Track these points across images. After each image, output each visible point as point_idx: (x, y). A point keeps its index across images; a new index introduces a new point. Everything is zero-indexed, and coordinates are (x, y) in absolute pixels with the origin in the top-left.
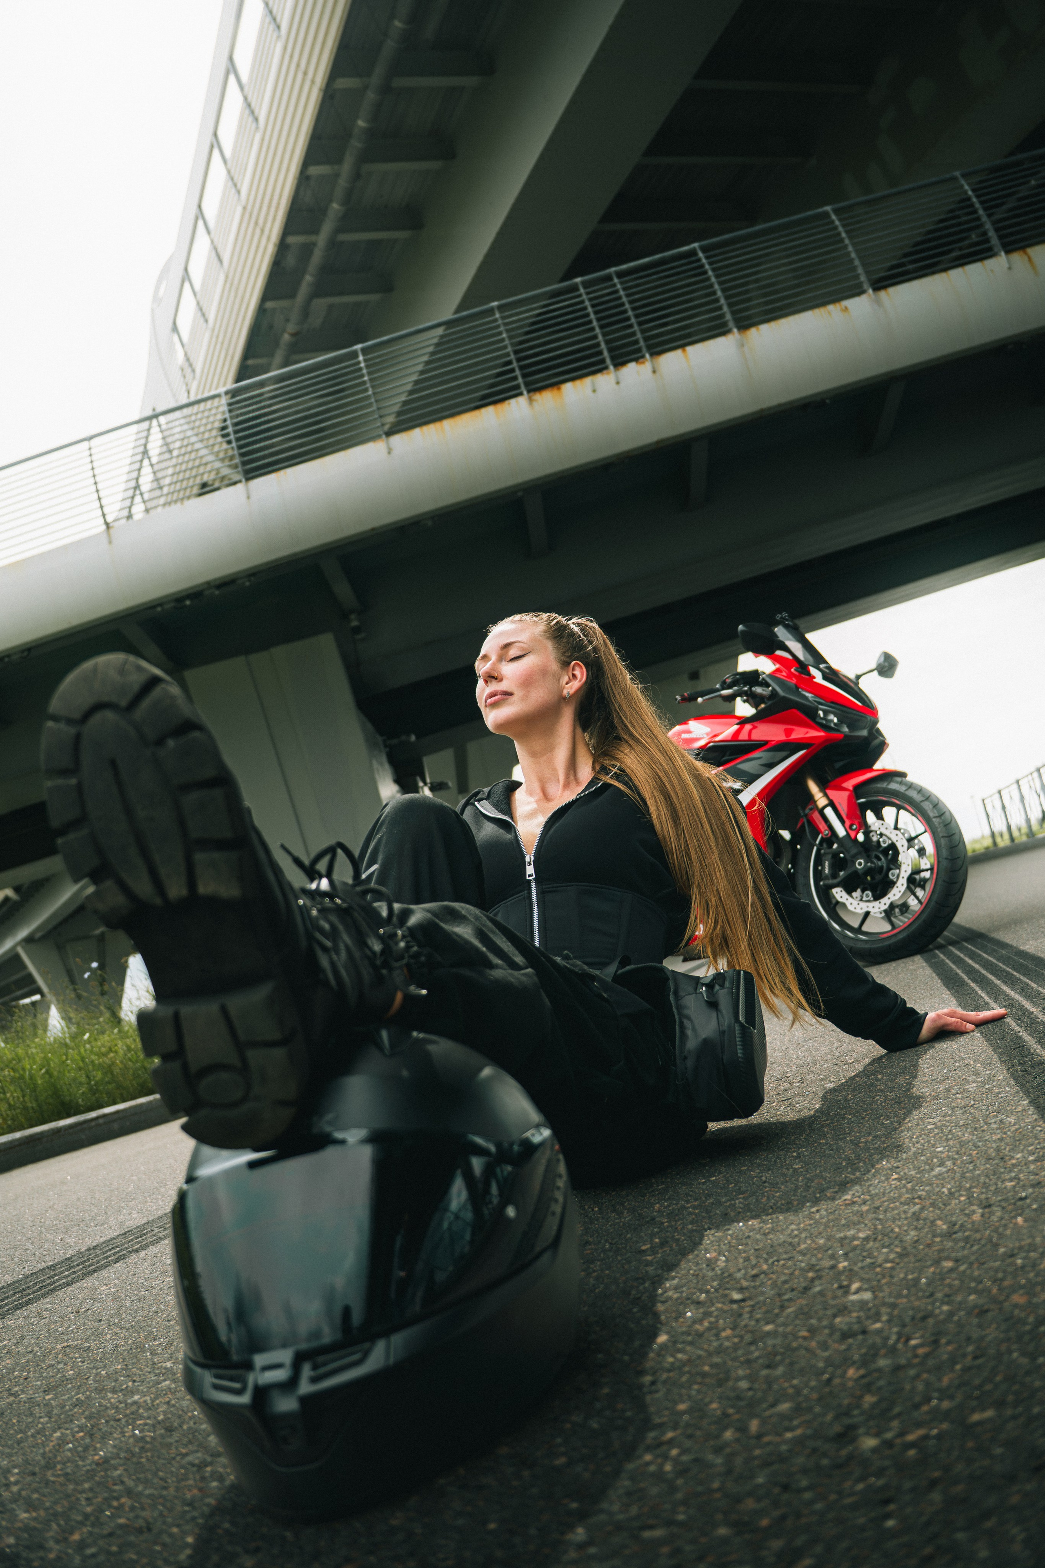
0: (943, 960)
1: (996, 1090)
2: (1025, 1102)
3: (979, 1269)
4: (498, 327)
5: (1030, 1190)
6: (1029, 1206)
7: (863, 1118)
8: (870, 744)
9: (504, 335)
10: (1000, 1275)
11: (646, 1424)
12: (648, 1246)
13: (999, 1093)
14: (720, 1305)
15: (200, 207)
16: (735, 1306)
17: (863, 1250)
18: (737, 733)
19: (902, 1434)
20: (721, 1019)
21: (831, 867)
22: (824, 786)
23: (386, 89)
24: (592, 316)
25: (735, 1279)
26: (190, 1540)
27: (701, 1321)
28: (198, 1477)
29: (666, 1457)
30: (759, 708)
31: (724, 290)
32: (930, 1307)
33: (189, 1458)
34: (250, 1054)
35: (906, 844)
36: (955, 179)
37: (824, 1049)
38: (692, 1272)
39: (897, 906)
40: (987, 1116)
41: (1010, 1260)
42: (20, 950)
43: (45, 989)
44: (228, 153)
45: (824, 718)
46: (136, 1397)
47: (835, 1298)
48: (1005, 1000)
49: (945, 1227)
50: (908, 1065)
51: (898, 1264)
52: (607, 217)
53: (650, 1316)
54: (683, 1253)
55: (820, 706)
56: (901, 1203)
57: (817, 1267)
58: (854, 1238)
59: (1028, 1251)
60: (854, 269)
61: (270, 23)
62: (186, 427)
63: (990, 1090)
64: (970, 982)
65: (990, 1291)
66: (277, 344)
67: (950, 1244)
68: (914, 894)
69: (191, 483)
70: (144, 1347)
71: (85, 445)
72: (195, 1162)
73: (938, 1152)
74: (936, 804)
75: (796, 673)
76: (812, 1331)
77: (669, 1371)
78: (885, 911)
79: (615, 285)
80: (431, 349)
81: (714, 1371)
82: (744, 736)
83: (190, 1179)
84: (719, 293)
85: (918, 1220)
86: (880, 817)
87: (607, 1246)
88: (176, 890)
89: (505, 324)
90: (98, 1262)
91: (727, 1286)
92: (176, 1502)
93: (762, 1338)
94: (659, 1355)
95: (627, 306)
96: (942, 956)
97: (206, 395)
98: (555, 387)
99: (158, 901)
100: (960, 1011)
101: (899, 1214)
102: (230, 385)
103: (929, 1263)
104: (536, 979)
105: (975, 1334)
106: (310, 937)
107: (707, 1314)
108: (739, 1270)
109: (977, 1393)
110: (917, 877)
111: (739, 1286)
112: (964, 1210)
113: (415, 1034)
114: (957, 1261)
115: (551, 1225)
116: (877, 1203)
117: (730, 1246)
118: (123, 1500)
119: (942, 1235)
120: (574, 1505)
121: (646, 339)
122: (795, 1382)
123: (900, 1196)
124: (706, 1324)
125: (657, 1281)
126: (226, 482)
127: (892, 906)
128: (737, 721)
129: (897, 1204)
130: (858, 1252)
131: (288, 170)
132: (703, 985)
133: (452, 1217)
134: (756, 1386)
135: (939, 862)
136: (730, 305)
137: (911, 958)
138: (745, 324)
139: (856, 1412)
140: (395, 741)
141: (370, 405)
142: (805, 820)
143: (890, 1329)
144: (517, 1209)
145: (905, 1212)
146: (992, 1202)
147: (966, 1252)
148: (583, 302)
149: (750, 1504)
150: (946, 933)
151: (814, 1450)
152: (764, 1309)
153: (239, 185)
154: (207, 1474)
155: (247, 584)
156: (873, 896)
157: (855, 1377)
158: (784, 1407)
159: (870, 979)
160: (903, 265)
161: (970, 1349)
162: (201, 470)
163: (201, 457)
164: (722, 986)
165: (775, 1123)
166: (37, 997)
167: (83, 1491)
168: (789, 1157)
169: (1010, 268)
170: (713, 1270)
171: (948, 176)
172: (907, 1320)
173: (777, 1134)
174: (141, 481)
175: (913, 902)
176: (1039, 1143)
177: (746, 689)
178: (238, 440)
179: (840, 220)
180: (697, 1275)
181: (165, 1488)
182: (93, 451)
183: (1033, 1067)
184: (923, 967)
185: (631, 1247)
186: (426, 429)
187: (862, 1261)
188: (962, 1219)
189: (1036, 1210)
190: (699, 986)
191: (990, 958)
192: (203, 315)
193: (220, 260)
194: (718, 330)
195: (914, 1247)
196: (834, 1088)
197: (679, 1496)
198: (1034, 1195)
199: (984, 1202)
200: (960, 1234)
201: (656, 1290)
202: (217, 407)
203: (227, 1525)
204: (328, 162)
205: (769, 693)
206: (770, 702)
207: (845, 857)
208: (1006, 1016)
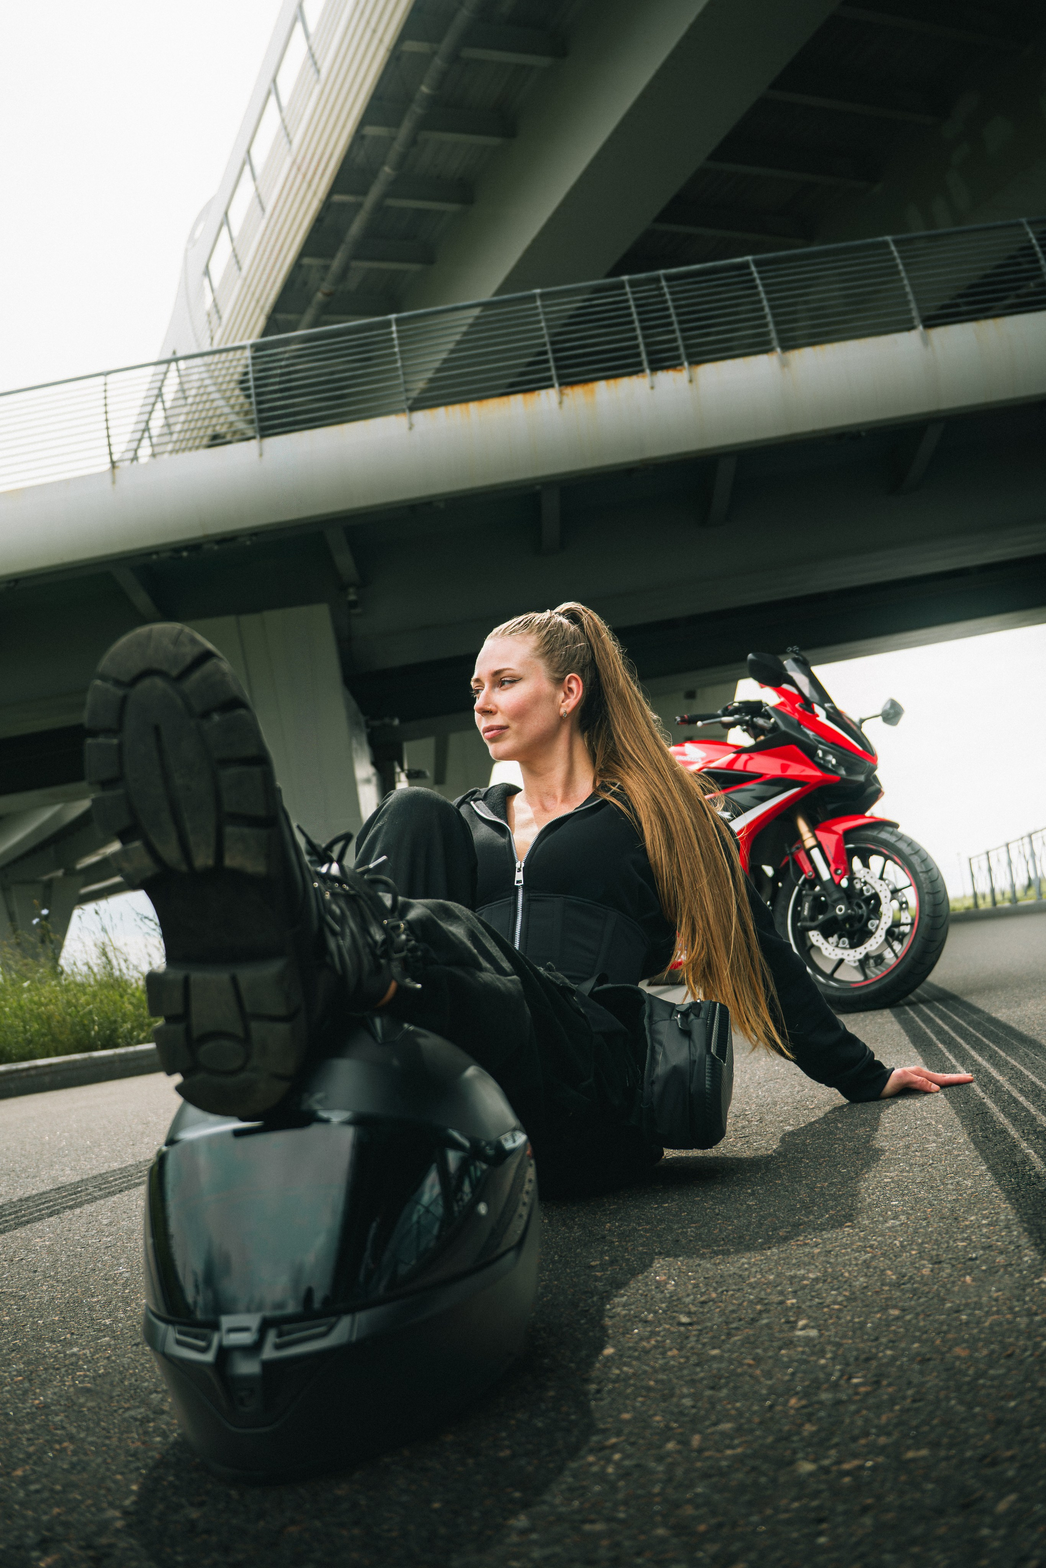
0: (912, 1018)
1: (956, 1153)
2: (983, 1168)
3: (924, 1320)
4: (537, 315)
5: (981, 1252)
6: (978, 1267)
7: (820, 1164)
8: (865, 790)
9: (543, 324)
10: (945, 1328)
11: (590, 1428)
12: (598, 1263)
13: (959, 1155)
14: (667, 1326)
15: (248, 152)
16: (682, 1329)
17: (812, 1290)
18: (733, 762)
19: (839, 1462)
20: (693, 1049)
21: (811, 909)
22: (814, 826)
23: (454, 58)
24: (635, 317)
25: (684, 1303)
26: (134, 1487)
27: (648, 1339)
28: (141, 1431)
29: (609, 1460)
30: (758, 740)
31: (772, 308)
32: (874, 1350)
33: (132, 1413)
34: (254, 1025)
35: (889, 895)
36: (1020, 225)
37: (785, 1091)
38: (640, 1292)
39: (872, 957)
40: (945, 1177)
41: (956, 1315)
44: (285, 101)
45: (823, 759)
46: (75, 1350)
47: (781, 1331)
48: (972, 1065)
49: (894, 1277)
50: (869, 1117)
51: (846, 1307)
52: (662, 217)
53: (597, 1329)
54: (633, 1273)
55: (821, 746)
56: (853, 1250)
57: (766, 1301)
58: (804, 1278)
59: (974, 1309)
60: (907, 303)
62: (205, 375)
63: (949, 1152)
64: (938, 1042)
65: (933, 1342)
66: (309, 300)
67: (898, 1294)
68: (891, 947)
69: (201, 433)
70: (82, 1301)
71: (101, 379)
72: (177, 1124)
73: (893, 1206)
74: (925, 860)
75: (800, 709)
76: (758, 1360)
77: (614, 1382)
78: (860, 961)
79: (662, 288)
80: (464, 329)
81: (660, 1387)
82: (739, 765)
83: (171, 1141)
84: (767, 310)
85: (868, 1268)
86: (866, 865)
87: (556, 1258)
88: (203, 859)
89: (545, 313)
90: (31, 1214)
91: (676, 1309)
92: (119, 1451)
93: (708, 1361)
94: (605, 1366)
95: (672, 311)
96: (911, 1013)
97: (229, 345)
98: (589, 384)
99: (184, 868)
100: (925, 1070)
101: (850, 1260)
102: (254, 339)
103: (876, 1309)
104: (520, 987)
105: (916, 1379)
106: (322, 919)
107: (653, 1334)
108: (688, 1295)
109: (913, 1433)
110: (896, 930)
111: (687, 1310)
112: (915, 1263)
113: (406, 1025)
114: (903, 1310)
115: (517, 1227)
116: (829, 1247)
117: (680, 1272)
118: (65, 1444)
119: (891, 1285)
120: (517, 1495)
121: (687, 347)
122: (738, 1405)
123: (852, 1244)
124: (653, 1342)
125: (606, 1297)
126: (237, 437)
127: (867, 957)
128: (735, 750)
129: (849, 1250)
130: (807, 1291)
131: (344, 126)
132: (678, 1012)
133: (422, 1210)
134: (700, 1404)
135: (920, 918)
136: (776, 324)
137: (880, 1011)
138: (789, 344)
139: (795, 1438)
140: (376, 723)
141: (397, 377)
142: (790, 858)
143: (834, 1366)
144: (488, 1205)
145: (856, 1258)
146: (943, 1259)
147: (913, 1303)
148: (627, 301)
149: (689, 1510)
150: (918, 991)
151: (754, 1469)
152: (710, 1334)
153: (291, 136)
154: (151, 1430)
155: (248, 543)
156: (850, 943)
157: (797, 1406)
158: (727, 1426)
159: (842, 1027)
160: (957, 305)
161: (910, 1392)
162: (214, 421)
163: (216, 408)
164: (697, 1016)
165: (731, 1159)
167: (25, 1432)
168: (744, 1193)
170: (662, 1292)
171: (1013, 221)
172: (852, 1360)
173: (733, 1170)
174: (152, 424)
175: (888, 955)
176: (993, 1209)
177: (747, 718)
178: (258, 395)
179: (899, 251)
180: (646, 1295)
181: (109, 1438)
182: (108, 387)
183: (994, 1134)
184: (892, 1022)
185: (580, 1262)
186: (451, 409)
187: (811, 1300)
188: (911, 1272)
189: (983, 1271)
190: (674, 1013)
191: (960, 1021)
192: (238, 262)
193: (263, 209)
194: (760, 347)
195: (863, 1293)
196: (792, 1131)
197: (620, 1496)
198: (983, 1258)
199: (935, 1258)
200: (909, 1286)
201: (604, 1305)
202: (239, 360)
203: (171, 1478)
204: (386, 124)
205: (770, 726)
206: (770, 736)
207: (826, 901)
208: (971, 1081)
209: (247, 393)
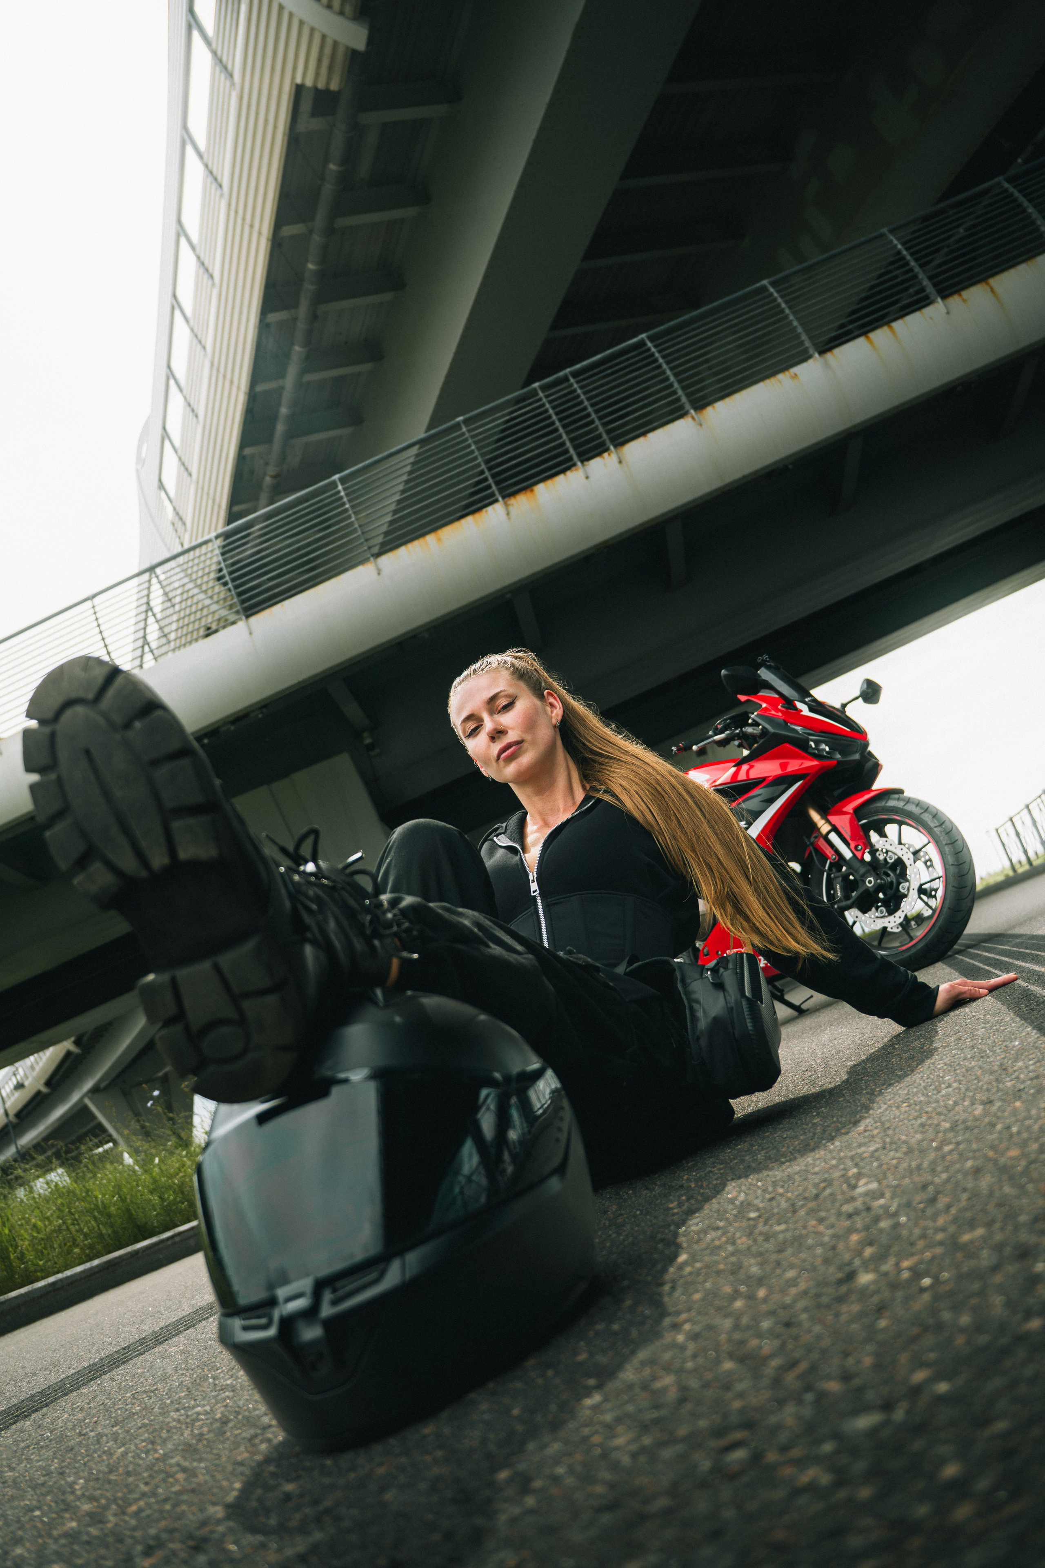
0: (960, 960)
1: (1002, 1028)
3: (976, 1144)
4: (465, 440)
5: (1028, 1083)
6: (1025, 1093)
8: (863, 767)
9: (473, 447)
10: (996, 1142)
12: (675, 1204)
13: (1005, 1029)
14: (737, 1225)
15: (169, 367)
16: (751, 1222)
17: (871, 1158)
18: (736, 774)
19: (896, 1265)
20: (728, 998)
21: (843, 889)
22: (825, 813)
23: (330, 231)
24: (554, 418)
25: (752, 1205)
27: (718, 1239)
30: (752, 748)
31: (675, 375)
32: (929, 1179)
34: (246, 1005)
35: (911, 857)
36: (882, 235)
38: (713, 1210)
39: (911, 919)
40: (992, 1047)
41: (1006, 1131)
42: (87, 1101)
43: (115, 1135)
44: (189, 312)
45: (817, 748)
47: (842, 1194)
49: (947, 1125)
50: (925, 1034)
51: (902, 1159)
52: (555, 325)
54: (707, 1200)
55: (810, 737)
56: (908, 1120)
57: (828, 1179)
58: (863, 1153)
59: (1023, 1121)
60: (798, 336)
61: (211, 183)
62: (186, 580)
63: (996, 1030)
65: (985, 1156)
66: (260, 487)
67: (951, 1134)
68: (925, 904)
69: (196, 628)
71: (88, 604)
73: (945, 1080)
74: (936, 815)
75: (784, 709)
76: (820, 1220)
77: (688, 1277)
78: (901, 924)
79: (571, 385)
80: (409, 468)
82: (742, 776)
84: (672, 379)
85: (923, 1127)
86: (883, 834)
88: (159, 860)
89: (472, 437)
91: (745, 1211)
93: (773, 1236)
95: (586, 403)
96: (959, 957)
97: (199, 542)
98: (528, 490)
101: (906, 1128)
102: (221, 529)
103: (930, 1151)
104: (533, 961)
108: (757, 1198)
110: (926, 887)
111: (755, 1208)
112: (966, 1110)
113: (410, 993)
117: (749, 1185)
121: (608, 432)
123: (908, 1116)
125: (680, 1224)
126: (225, 623)
127: (906, 919)
128: (734, 763)
130: (866, 1160)
131: (248, 319)
132: (708, 970)
135: (945, 870)
136: (684, 388)
138: (701, 404)
139: (856, 1261)
141: (355, 530)
142: (811, 848)
143: (892, 1201)
145: (911, 1125)
146: (992, 1099)
147: (965, 1136)
148: (543, 405)
152: (776, 1217)
153: (203, 342)
155: (260, 716)
156: (887, 911)
157: (857, 1239)
158: (791, 1273)
161: (964, 1196)
162: (199, 615)
163: (200, 604)
164: (726, 968)
166: (111, 1144)
168: (808, 1117)
169: (948, 313)
170: (733, 1204)
171: (875, 234)
172: (908, 1191)
174: (149, 638)
177: (738, 731)
178: (233, 580)
179: (778, 292)
180: (718, 1211)
182: (97, 609)
183: (1037, 1005)
186: (410, 546)
187: (870, 1165)
188: (963, 1117)
190: (704, 972)
191: (1004, 948)
192: (187, 469)
193: (195, 415)
194: (674, 413)
195: (918, 1145)
199: (985, 1101)
200: (960, 1126)
201: (678, 1229)
202: (211, 552)
204: (287, 308)
205: (760, 731)
206: (762, 741)
207: (855, 879)
208: (1016, 979)
209: (223, 581)
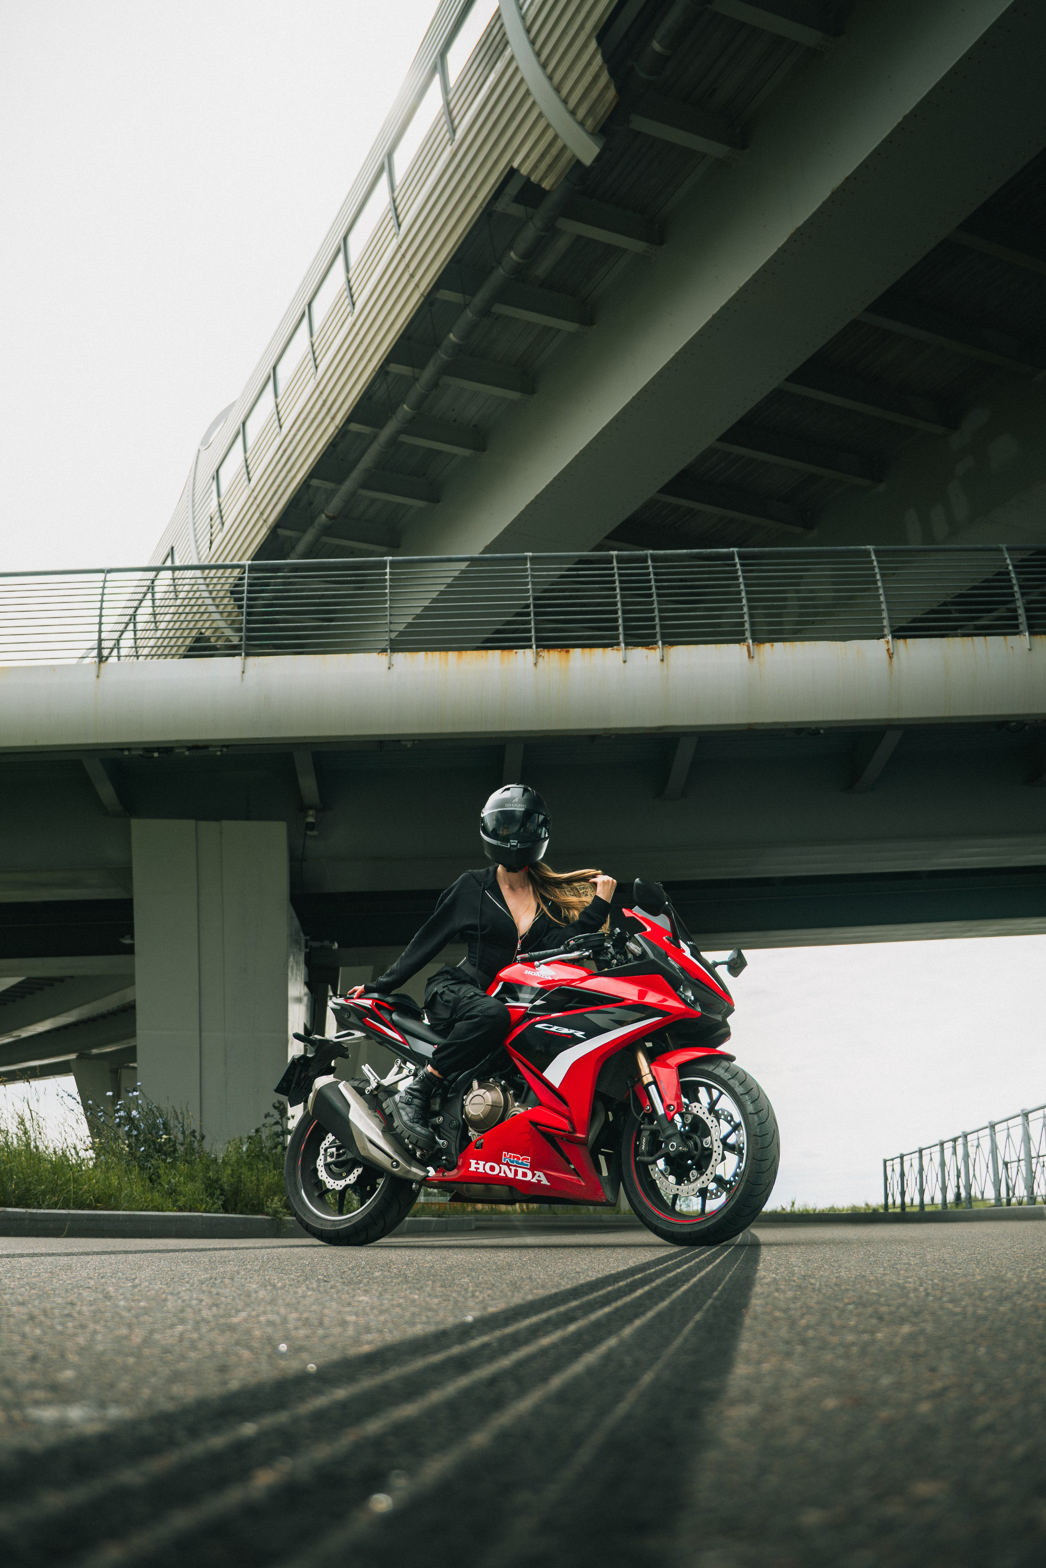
4: (526, 577)
9: (530, 587)
15: (275, 369)
21: (649, 1143)
22: (651, 1060)
23: (485, 312)
24: (618, 591)
31: (751, 599)
36: (1000, 550)
44: (316, 327)
60: (880, 611)
61: (392, 219)
62: (204, 588)
66: (312, 519)
69: (185, 634)
71: (101, 576)
79: (647, 567)
84: (744, 601)
89: (533, 576)
95: (654, 591)
98: (565, 650)
121: (664, 627)
131: (370, 360)
136: (751, 616)
138: (761, 637)
140: (316, 944)
141: (385, 617)
148: (613, 575)
153: (318, 360)
155: (219, 753)
169: (1030, 649)
171: (993, 546)
179: (878, 562)
182: (107, 581)
186: (430, 654)
192: (248, 473)
193: (281, 426)
194: (734, 636)
204: (411, 364)
